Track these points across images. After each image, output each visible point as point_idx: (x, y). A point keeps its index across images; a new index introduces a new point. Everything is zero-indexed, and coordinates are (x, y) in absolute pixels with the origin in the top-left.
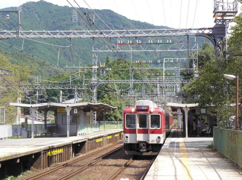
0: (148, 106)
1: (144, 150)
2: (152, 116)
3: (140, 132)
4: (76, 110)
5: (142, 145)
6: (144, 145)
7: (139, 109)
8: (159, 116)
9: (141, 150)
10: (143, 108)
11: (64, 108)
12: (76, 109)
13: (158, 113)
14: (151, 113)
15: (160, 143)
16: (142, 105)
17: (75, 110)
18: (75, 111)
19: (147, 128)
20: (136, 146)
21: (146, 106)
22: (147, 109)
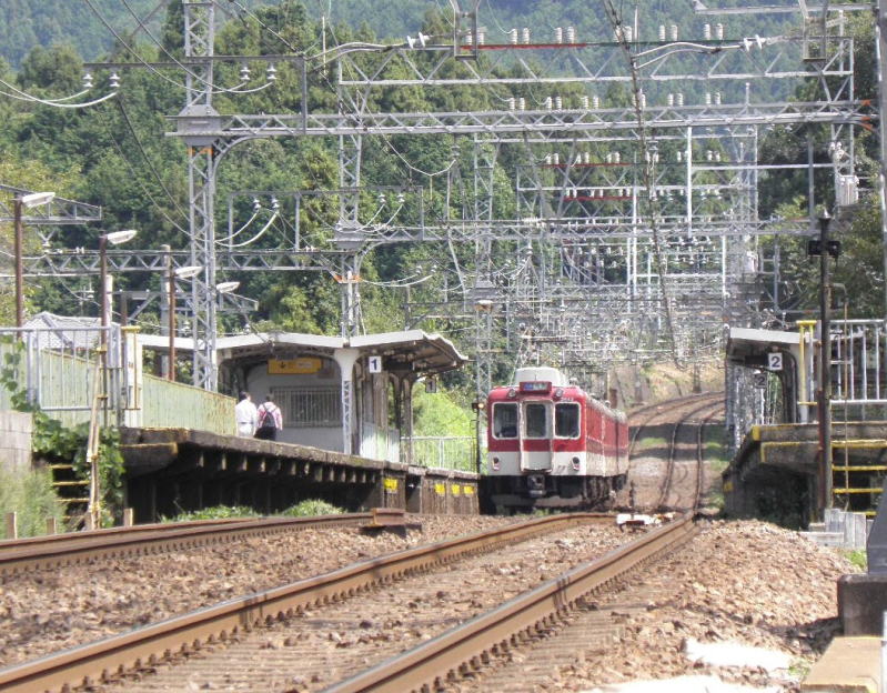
0: (550, 383)
1: (541, 492)
2: (558, 407)
3: (530, 446)
4: (375, 362)
5: (534, 480)
6: (539, 480)
7: (525, 390)
8: (575, 407)
9: (533, 492)
10: (535, 388)
11: (331, 351)
12: (376, 355)
13: (575, 400)
14: (556, 398)
15: (579, 474)
16: (533, 380)
17: (371, 359)
18: (371, 366)
19: (546, 437)
20: (519, 481)
21: (543, 383)
22: (546, 390)
